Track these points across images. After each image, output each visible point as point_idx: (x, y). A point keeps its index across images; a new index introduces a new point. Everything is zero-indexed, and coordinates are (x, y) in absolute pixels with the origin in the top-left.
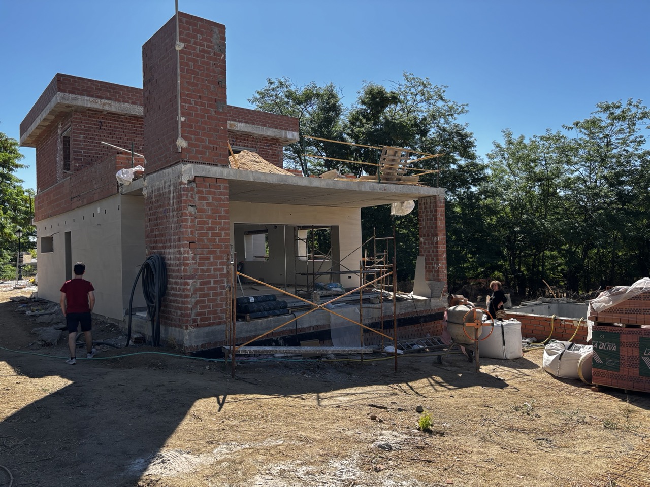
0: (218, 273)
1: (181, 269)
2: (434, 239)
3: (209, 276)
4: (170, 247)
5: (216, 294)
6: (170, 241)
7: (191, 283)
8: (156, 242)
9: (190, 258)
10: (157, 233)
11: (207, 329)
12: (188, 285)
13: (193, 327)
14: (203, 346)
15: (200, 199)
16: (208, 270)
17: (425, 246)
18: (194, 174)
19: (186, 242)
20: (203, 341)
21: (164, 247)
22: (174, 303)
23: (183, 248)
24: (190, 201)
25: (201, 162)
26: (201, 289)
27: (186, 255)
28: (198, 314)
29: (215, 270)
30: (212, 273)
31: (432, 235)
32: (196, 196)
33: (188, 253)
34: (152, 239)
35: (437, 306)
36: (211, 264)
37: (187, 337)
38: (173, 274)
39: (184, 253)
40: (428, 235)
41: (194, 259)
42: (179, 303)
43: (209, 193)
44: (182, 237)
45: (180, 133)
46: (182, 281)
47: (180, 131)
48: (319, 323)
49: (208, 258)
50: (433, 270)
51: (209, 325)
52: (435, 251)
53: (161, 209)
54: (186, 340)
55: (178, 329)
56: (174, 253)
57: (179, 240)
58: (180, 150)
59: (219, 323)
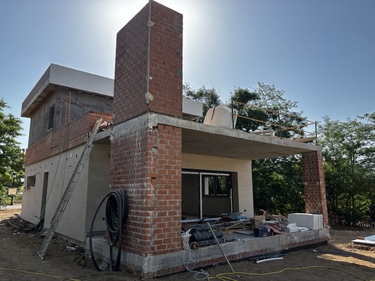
0: (172, 205)
1: (143, 202)
2: (316, 183)
3: (166, 208)
4: (133, 182)
5: (170, 224)
6: (133, 177)
7: (151, 214)
8: (120, 178)
9: (152, 192)
10: (121, 171)
11: (162, 256)
12: (149, 216)
13: (151, 255)
14: (158, 272)
15: (161, 142)
16: (165, 203)
17: (309, 189)
18: (157, 122)
19: (149, 178)
20: (159, 267)
21: (126, 183)
22: (134, 231)
23: (147, 182)
24: (154, 144)
25: (163, 113)
26: (159, 220)
27: (148, 189)
28: (156, 243)
29: (170, 203)
30: (168, 205)
31: (315, 180)
32: (158, 140)
33: (150, 188)
34: (116, 176)
35: (323, 236)
36: (167, 198)
37: (146, 264)
38: (135, 206)
39: (147, 187)
40: (311, 180)
41: (154, 192)
42: (139, 232)
43: (168, 138)
44: (145, 173)
45: (148, 89)
46: (144, 212)
47: (148, 87)
48: (246, 251)
49: (165, 192)
50: (317, 207)
51: (164, 252)
52: (318, 193)
53: (126, 151)
54: (145, 267)
55: (137, 256)
56: (137, 187)
57: (143, 176)
58: (148, 102)
59: (172, 251)
